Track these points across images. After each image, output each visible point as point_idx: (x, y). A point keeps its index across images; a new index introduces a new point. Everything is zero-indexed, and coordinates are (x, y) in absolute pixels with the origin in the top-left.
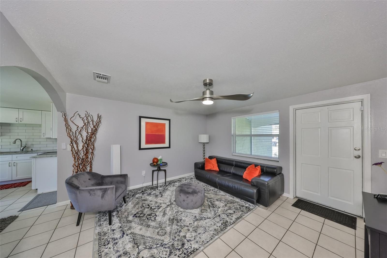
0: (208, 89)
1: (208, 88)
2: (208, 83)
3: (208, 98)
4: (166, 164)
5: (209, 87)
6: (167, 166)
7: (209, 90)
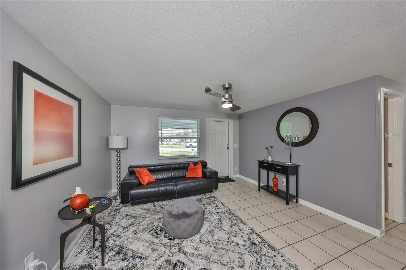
0: (227, 93)
2: (227, 87)
3: (227, 102)
5: (228, 90)
7: (228, 94)
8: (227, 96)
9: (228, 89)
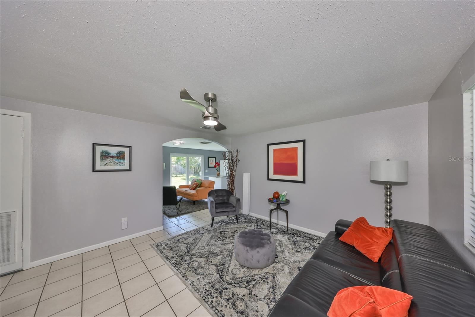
0: (210, 106)
1: (210, 104)
2: (211, 98)
3: (210, 118)
4: (287, 202)
6: (289, 204)
7: (212, 107)
8: (211, 110)
9: (211, 100)
